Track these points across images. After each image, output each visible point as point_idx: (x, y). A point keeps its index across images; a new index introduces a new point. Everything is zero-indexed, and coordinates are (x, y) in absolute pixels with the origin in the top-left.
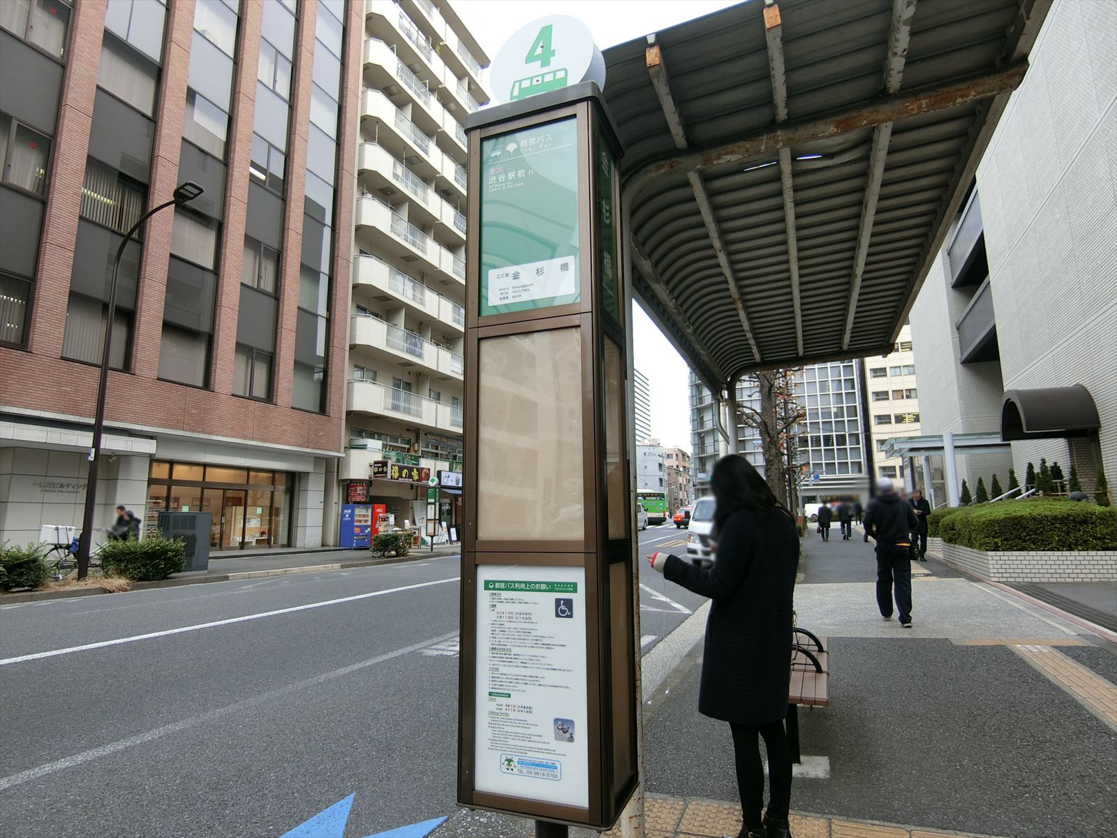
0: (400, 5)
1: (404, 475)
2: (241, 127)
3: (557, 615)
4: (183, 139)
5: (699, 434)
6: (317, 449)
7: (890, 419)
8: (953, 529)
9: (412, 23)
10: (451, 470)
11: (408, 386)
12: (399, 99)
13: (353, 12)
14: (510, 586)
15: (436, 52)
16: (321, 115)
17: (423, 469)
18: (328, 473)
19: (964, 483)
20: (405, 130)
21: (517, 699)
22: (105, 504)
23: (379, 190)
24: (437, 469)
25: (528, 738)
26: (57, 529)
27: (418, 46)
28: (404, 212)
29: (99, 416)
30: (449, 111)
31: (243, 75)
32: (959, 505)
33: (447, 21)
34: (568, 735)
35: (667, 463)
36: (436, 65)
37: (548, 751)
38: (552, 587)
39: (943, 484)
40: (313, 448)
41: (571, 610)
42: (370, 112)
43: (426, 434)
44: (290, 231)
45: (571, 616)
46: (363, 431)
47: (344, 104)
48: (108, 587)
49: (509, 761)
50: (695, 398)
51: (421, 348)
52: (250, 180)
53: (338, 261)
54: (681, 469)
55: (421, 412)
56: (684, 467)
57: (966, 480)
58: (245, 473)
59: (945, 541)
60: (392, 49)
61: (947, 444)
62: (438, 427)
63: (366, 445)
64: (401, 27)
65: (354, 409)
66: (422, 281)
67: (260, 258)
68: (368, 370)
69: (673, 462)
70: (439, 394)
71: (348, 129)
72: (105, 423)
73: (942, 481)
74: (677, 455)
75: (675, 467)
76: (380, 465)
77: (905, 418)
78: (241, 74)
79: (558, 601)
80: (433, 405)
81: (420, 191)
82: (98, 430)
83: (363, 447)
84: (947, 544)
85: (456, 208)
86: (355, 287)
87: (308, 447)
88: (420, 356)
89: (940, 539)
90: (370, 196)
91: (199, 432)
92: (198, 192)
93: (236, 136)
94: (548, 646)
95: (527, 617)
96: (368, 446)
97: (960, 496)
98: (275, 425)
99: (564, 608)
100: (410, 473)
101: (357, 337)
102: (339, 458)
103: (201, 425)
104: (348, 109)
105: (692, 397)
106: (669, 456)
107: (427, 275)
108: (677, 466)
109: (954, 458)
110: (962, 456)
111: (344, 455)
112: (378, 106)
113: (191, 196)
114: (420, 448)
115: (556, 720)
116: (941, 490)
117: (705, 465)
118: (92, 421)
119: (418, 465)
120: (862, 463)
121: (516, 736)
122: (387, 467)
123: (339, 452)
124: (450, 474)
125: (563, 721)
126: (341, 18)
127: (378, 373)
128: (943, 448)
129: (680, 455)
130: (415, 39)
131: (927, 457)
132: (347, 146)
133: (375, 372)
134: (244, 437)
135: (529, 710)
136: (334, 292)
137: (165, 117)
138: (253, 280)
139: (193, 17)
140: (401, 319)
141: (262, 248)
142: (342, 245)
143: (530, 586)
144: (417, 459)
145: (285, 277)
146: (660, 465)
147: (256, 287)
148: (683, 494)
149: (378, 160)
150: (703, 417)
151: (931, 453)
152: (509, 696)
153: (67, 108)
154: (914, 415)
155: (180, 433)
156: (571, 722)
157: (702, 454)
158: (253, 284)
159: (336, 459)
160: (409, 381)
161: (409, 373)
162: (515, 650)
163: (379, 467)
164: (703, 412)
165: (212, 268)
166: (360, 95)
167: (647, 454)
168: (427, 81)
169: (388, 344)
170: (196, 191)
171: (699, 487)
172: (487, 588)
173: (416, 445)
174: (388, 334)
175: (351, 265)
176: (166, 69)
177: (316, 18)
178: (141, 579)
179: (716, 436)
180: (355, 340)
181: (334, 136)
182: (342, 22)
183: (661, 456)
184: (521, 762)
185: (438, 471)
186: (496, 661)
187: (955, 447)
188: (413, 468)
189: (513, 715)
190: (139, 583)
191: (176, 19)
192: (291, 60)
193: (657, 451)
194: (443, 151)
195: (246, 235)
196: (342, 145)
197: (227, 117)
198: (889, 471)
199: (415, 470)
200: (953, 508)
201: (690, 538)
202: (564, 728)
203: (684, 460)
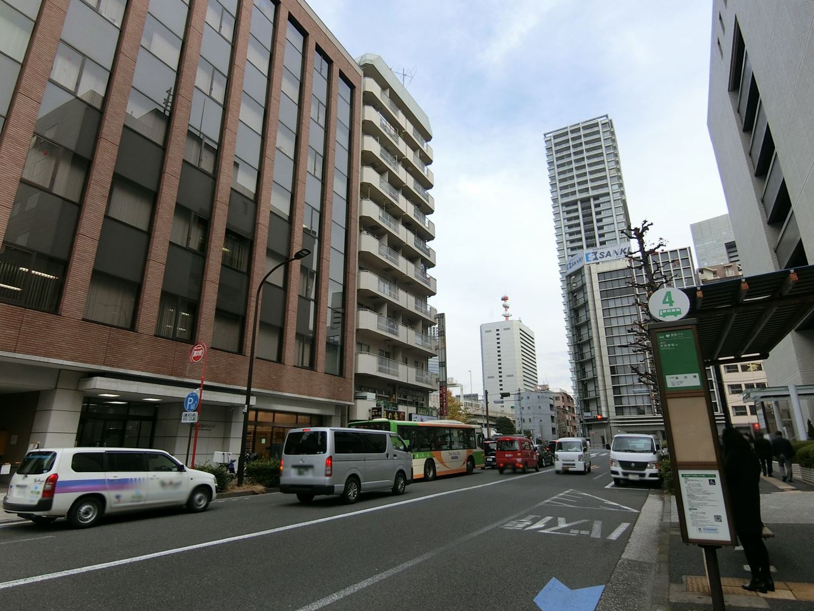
0: (381, 113)
1: (389, 417)
2: (299, 200)
3: (710, 484)
4: (271, 212)
5: (583, 382)
6: (339, 400)
7: (737, 368)
8: (808, 457)
9: (387, 122)
10: (417, 413)
11: (388, 355)
12: (381, 169)
13: (355, 122)
14: (691, 476)
15: (401, 137)
16: (338, 186)
17: (400, 412)
18: (343, 416)
19: (809, 422)
20: (384, 189)
21: (699, 510)
22: (224, 438)
23: (370, 227)
24: (409, 413)
25: (706, 522)
26: (223, 454)
27: (391, 136)
28: (385, 240)
29: (249, 387)
30: (408, 172)
31: (300, 170)
32: (808, 439)
33: (407, 117)
34: (719, 520)
35: (557, 404)
36: (402, 146)
37: (713, 525)
38: (707, 476)
39: (791, 422)
40: (336, 399)
41: (714, 482)
42: (365, 180)
43: (399, 388)
44: (324, 260)
45: (715, 484)
46: (362, 386)
47: (351, 178)
48: (255, 490)
49: (700, 529)
50: (577, 354)
51: (397, 329)
52: (303, 231)
53: (349, 276)
54: (567, 409)
55: (398, 372)
56: (569, 407)
57: (810, 420)
58: (295, 416)
59: (802, 466)
60: (377, 140)
61: (793, 393)
62: (409, 382)
63: (366, 397)
64: (382, 125)
65: (359, 372)
66: (395, 283)
67: (307, 278)
68: (365, 345)
69: (560, 403)
70: (406, 359)
71: (354, 193)
72: (252, 389)
73: (789, 420)
74: (563, 398)
75: (562, 407)
76: (377, 410)
77: (749, 367)
78: (299, 169)
79: (710, 480)
80: (405, 367)
81: (392, 225)
82: (248, 394)
83: (365, 398)
84: (804, 468)
85: (414, 234)
86: (359, 290)
87: (333, 399)
88: (396, 334)
89: (798, 465)
90: (365, 232)
91: (276, 391)
92: (307, 253)
93: (296, 206)
94: (708, 494)
95: (699, 485)
96: (368, 397)
97: (807, 431)
98: (316, 385)
99: (712, 482)
100: (393, 416)
101: (360, 324)
102: (349, 406)
103: (278, 387)
104: (353, 180)
105: (575, 353)
106: (557, 398)
107: (398, 279)
108: (564, 406)
109: (799, 402)
110: (805, 402)
111: (353, 404)
112: (370, 176)
113: (304, 255)
114: (397, 398)
115: (715, 516)
116: (790, 425)
117: (589, 406)
118: (246, 389)
119: (397, 410)
120: (718, 404)
121: (701, 521)
122: (381, 412)
123: (351, 402)
124: (417, 415)
125: (717, 516)
126: (348, 125)
127: (370, 347)
128: (789, 395)
129: (566, 398)
130: (389, 131)
131: (776, 401)
132: (353, 203)
133: (369, 346)
134: (300, 393)
135: (704, 513)
136: (347, 296)
137: (262, 201)
138: (303, 292)
139: (276, 141)
140: (385, 311)
141: (309, 272)
142: (351, 265)
143: (699, 476)
144: (396, 405)
145: (321, 289)
146: (551, 406)
147: (305, 296)
148: (570, 428)
149: (370, 210)
150: (585, 368)
151: (779, 399)
152: (696, 509)
153: (218, 203)
154: (757, 365)
155: (267, 391)
156: (720, 516)
157: (586, 397)
158: (303, 294)
159: (347, 407)
160: (387, 351)
161: (389, 346)
162: (696, 495)
163: (375, 412)
164: (584, 365)
165: (281, 286)
166: (360, 171)
167: (540, 397)
168: (396, 156)
169: (378, 328)
170: (306, 253)
171: (585, 423)
172: (683, 476)
173: (394, 395)
174: (378, 321)
175: (356, 277)
176: (262, 172)
177: (336, 129)
178: (270, 487)
179: (596, 383)
180: (358, 327)
181: (345, 197)
182: (348, 127)
183: (551, 399)
184: (704, 529)
185: (410, 414)
186: (690, 499)
187: (799, 395)
188: (394, 412)
189: (699, 515)
190: (270, 488)
191: (268, 144)
192: (322, 155)
193: (548, 396)
194: (406, 199)
195: (301, 265)
196: (350, 203)
197: (290, 195)
198: (741, 411)
199: (396, 413)
200: (803, 441)
201: (612, 463)
202: (718, 518)
203: (569, 401)
